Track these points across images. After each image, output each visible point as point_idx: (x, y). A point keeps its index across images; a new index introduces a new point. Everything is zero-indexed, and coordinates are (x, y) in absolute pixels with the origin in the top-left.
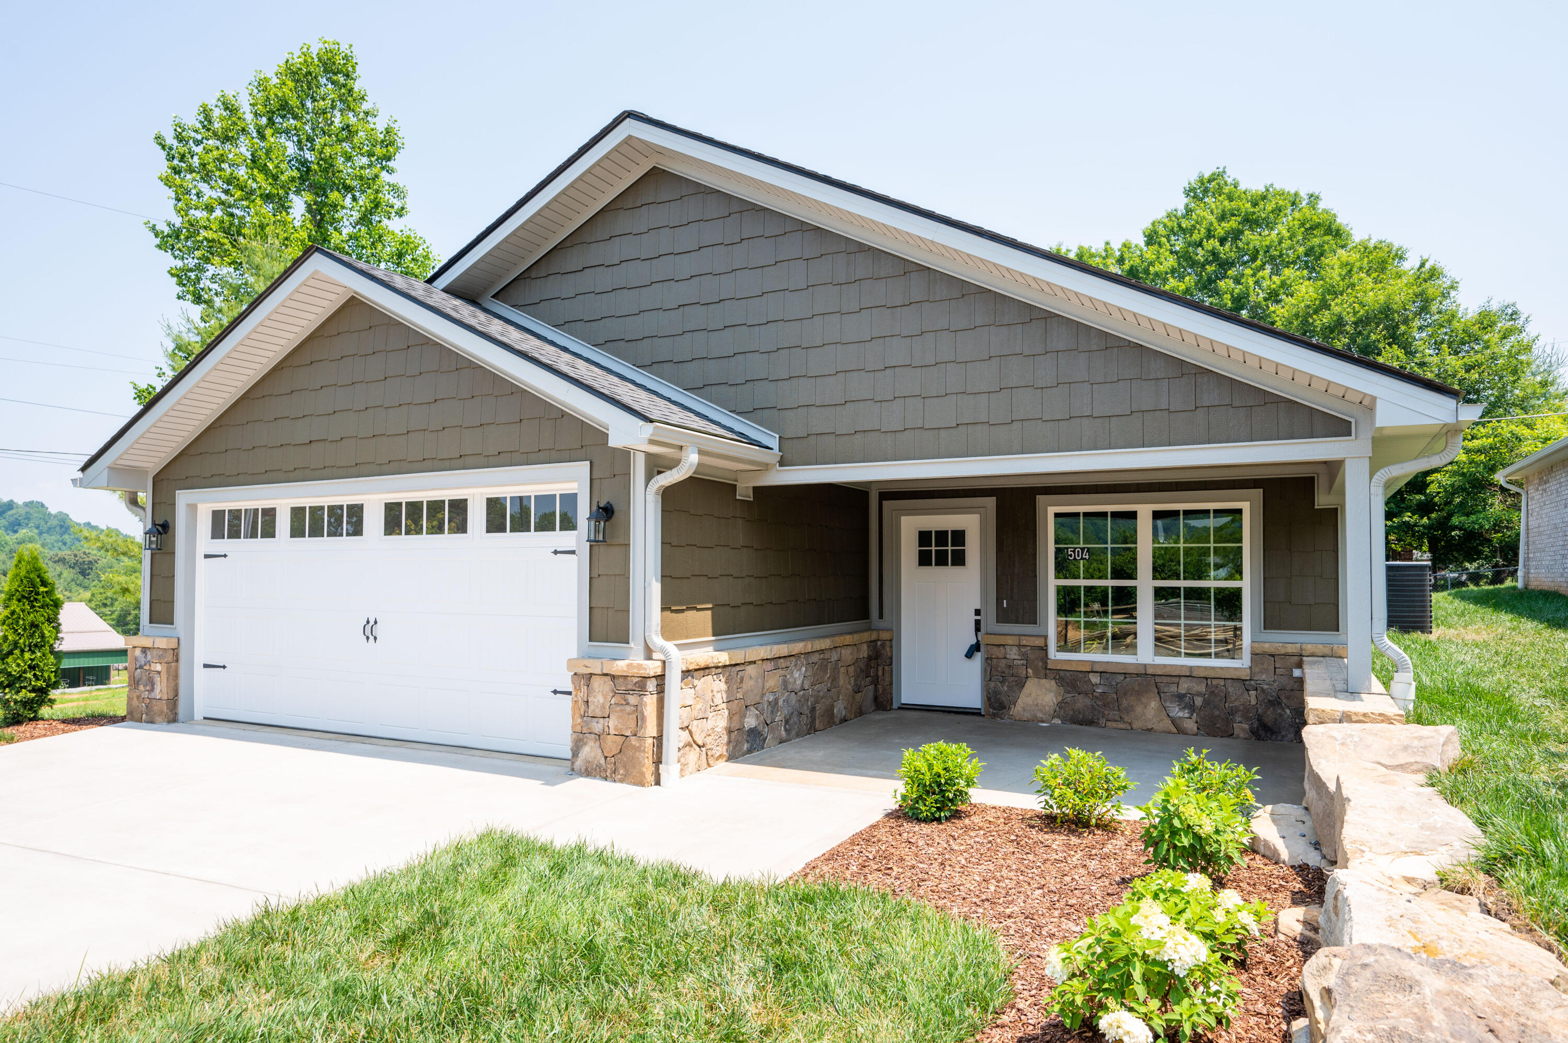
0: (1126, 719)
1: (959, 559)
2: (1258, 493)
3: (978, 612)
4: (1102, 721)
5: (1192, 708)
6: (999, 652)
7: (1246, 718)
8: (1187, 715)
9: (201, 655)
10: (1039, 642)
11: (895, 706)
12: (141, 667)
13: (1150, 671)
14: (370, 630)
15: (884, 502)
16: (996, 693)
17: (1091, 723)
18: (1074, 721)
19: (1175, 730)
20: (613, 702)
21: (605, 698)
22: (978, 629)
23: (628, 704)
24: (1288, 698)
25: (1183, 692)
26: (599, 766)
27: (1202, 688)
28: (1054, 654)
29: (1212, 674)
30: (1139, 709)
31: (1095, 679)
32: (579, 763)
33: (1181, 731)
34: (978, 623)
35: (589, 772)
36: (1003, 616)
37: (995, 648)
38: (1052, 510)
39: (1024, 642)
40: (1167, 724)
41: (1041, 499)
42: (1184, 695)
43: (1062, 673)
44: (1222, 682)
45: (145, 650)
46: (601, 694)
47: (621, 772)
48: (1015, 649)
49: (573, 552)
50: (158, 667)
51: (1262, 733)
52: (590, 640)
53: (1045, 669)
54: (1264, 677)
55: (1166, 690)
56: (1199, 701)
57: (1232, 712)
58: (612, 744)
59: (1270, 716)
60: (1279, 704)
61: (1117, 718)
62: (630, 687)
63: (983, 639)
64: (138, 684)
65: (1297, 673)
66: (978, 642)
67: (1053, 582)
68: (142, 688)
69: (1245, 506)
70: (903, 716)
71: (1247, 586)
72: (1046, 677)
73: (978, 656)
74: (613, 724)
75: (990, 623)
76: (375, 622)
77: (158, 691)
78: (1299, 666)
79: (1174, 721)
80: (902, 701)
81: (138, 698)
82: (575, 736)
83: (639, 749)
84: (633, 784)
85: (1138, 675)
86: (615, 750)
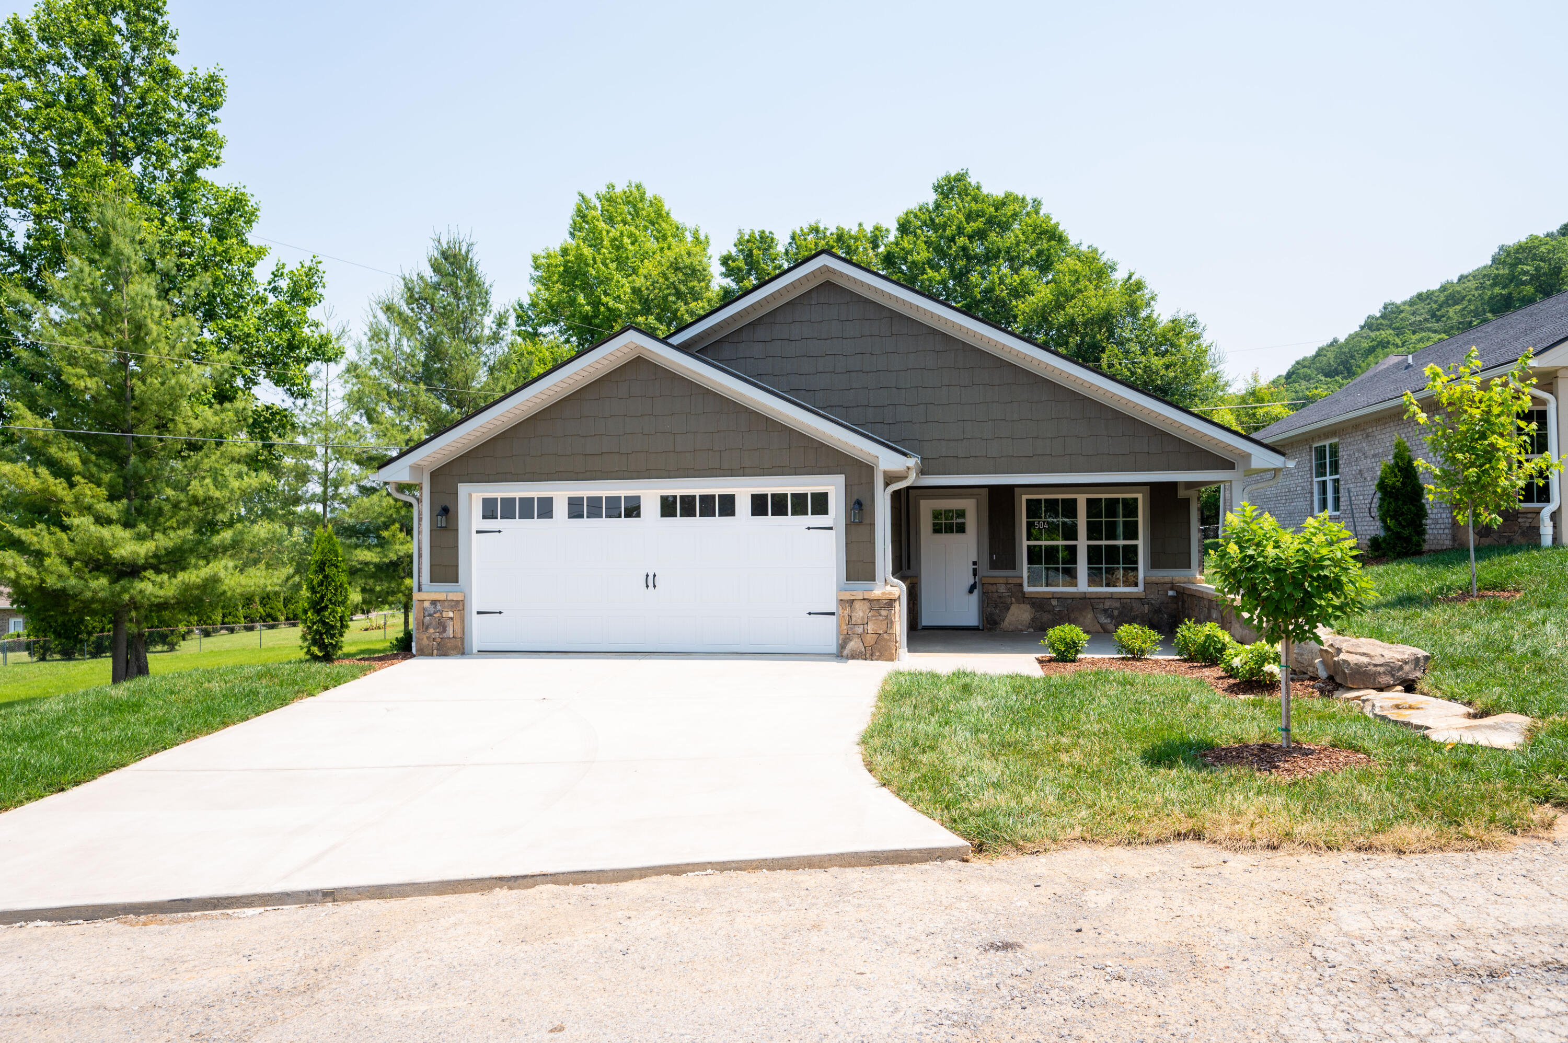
1: (961, 529)
2: (1147, 492)
3: (974, 563)
5: (1111, 616)
6: (993, 588)
8: (1109, 621)
9: (476, 604)
10: (1018, 581)
11: (920, 627)
12: (430, 615)
13: (1088, 596)
14: (651, 581)
16: (991, 614)
19: (1102, 630)
20: (870, 614)
21: (864, 612)
22: (975, 574)
23: (880, 615)
24: (1166, 607)
25: (1107, 607)
26: (861, 652)
27: (1118, 605)
28: (1027, 589)
29: (1124, 596)
30: (1080, 619)
31: (1054, 602)
32: (846, 652)
33: (1105, 630)
34: (975, 571)
35: (853, 656)
36: (994, 565)
37: (990, 586)
38: (1025, 497)
39: (1010, 581)
40: (1098, 628)
41: (1017, 490)
42: (1108, 609)
43: (1034, 600)
44: (1129, 601)
45: (434, 602)
46: (860, 611)
47: (877, 654)
48: (1003, 586)
49: (831, 528)
50: (451, 614)
52: (847, 581)
53: (1024, 598)
54: (1154, 596)
55: (1097, 606)
56: (1116, 613)
57: (1135, 617)
58: (870, 639)
59: (1156, 618)
60: (1161, 610)
62: (881, 605)
63: (980, 580)
64: (427, 628)
65: (1171, 593)
66: (975, 583)
67: (1025, 543)
68: (431, 630)
69: (1140, 496)
70: (926, 632)
71: (1141, 543)
72: (1024, 603)
73: (976, 591)
74: (870, 628)
75: (984, 570)
76: (655, 576)
77: (451, 632)
78: (1172, 589)
79: (1101, 625)
80: (923, 624)
81: (428, 638)
82: (842, 637)
83: (889, 640)
84: (886, 660)
85: (1082, 598)
86: (873, 642)
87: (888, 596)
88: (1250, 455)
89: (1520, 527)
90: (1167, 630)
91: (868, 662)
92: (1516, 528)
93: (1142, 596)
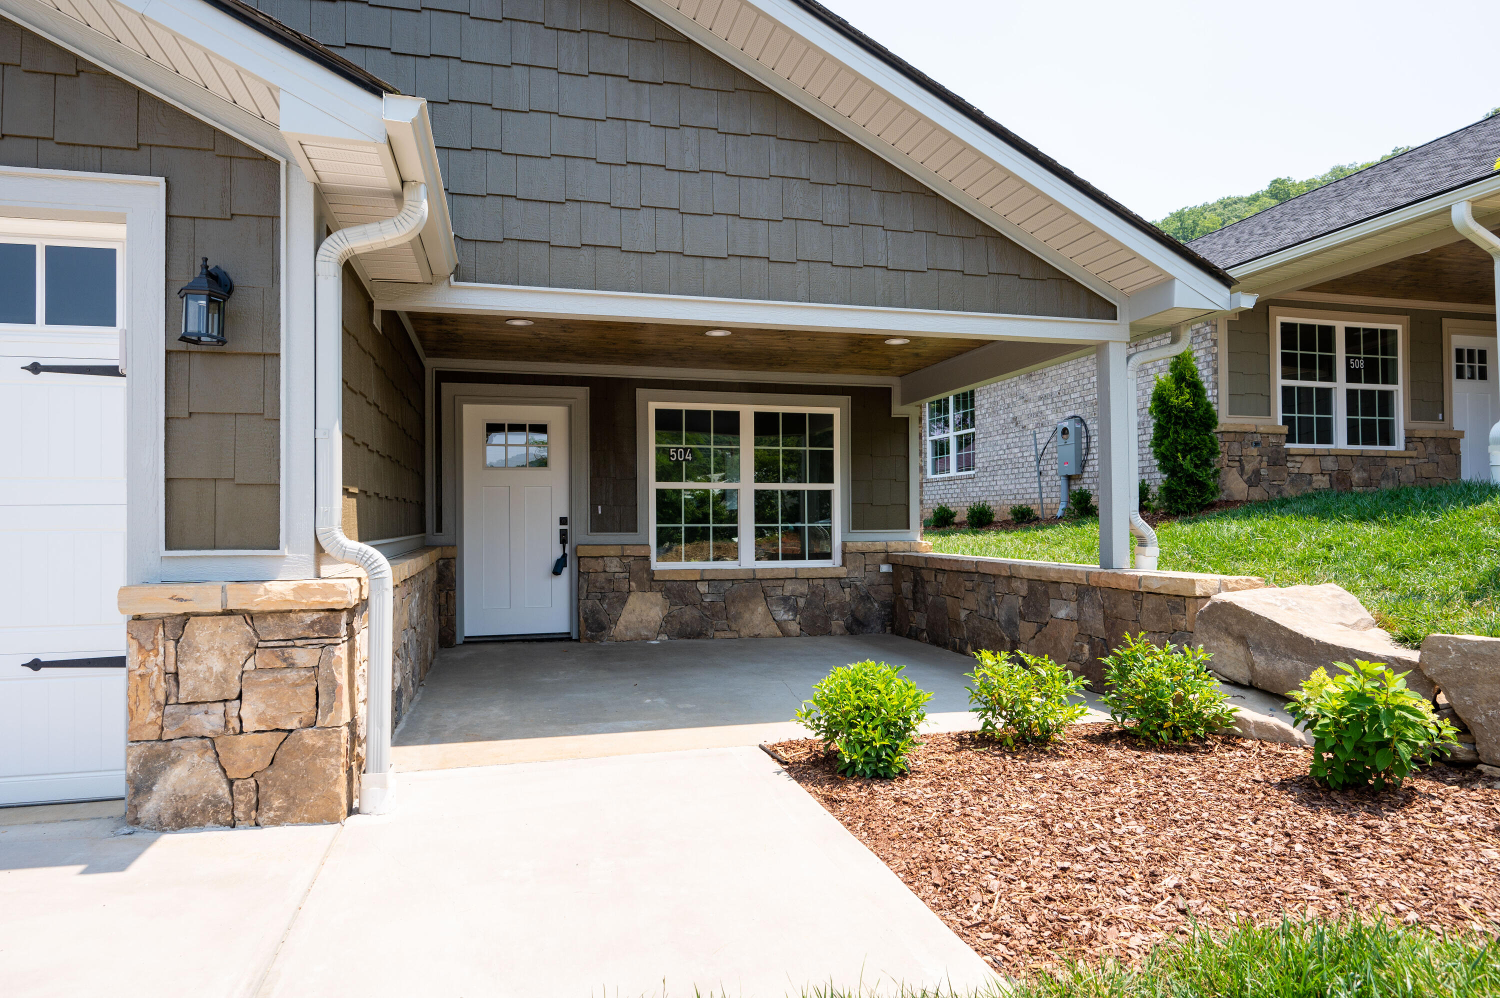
0: (734, 627)
2: (846, 400)
3: (563, 521)
4: (711, 632)
5: (795, 610)
6: (598, 565)
7: (843, 615)
8: (791, 617)
10: (643, 552)
11: (459, 640)
13: (759, 576)
15: (443, 384)
16: (594, 612)
17: (699, 635)
18: (683, 634)
19: (780, 634)
20: (250, 665)
21: (228, 660)
22: (563, 541)
23: (291, 666)
24: (876, 593)
25: (788, 594)
26: (214, 803)
27: (805, 589)
28: (657, 565)
29: (815, 575)
30: (747, 616)
31: (703, 588)
32: (150, 807)
33: (786, 634)
34: (563, 534)
35: (184, 820)
36: (598, 524)
37: (593, 561)
38: (653, 406)
39: (628, 552)
40: (773, 629)
41: (640, 393)
42: (789, 598)
43: (668, 584)
44: (821, 582)
46: (214, 655)
47: (276, 804)
48: (616, 561)
49: (114, 371)
51: (854, 627)
52: (168, 547)
53: (650, 582)
54: (856, 574)
55: (772, 593)
56: (802, 602)
57: (830, 610)
58: (249, 753)
59: (861, 611)
60: (869, 598)
61: (725, 627)
62: (294, 633)
63: (575, 550)
65: (885, 568)
66: (564, 556)
67: (654, 485)
69: (836, 412)
70: (471, 650)
71: (837, 488)
72: (651, 589)
73: (566, 571)
74: (250, 713)
75: (581, 533)
78: (886, 561)
79: (779, 624)
80: (467, 633)
82: (138, 749)
83: (324, 752)
84: (312, 821)
85: (746, 581)
86: (259, 762)
87: (318, 598)
88: (1170, 281)
89: (1289, 474)
90: (879, 628)
91: (242, 837)
92: (1286, 475)
93: (843, 572)
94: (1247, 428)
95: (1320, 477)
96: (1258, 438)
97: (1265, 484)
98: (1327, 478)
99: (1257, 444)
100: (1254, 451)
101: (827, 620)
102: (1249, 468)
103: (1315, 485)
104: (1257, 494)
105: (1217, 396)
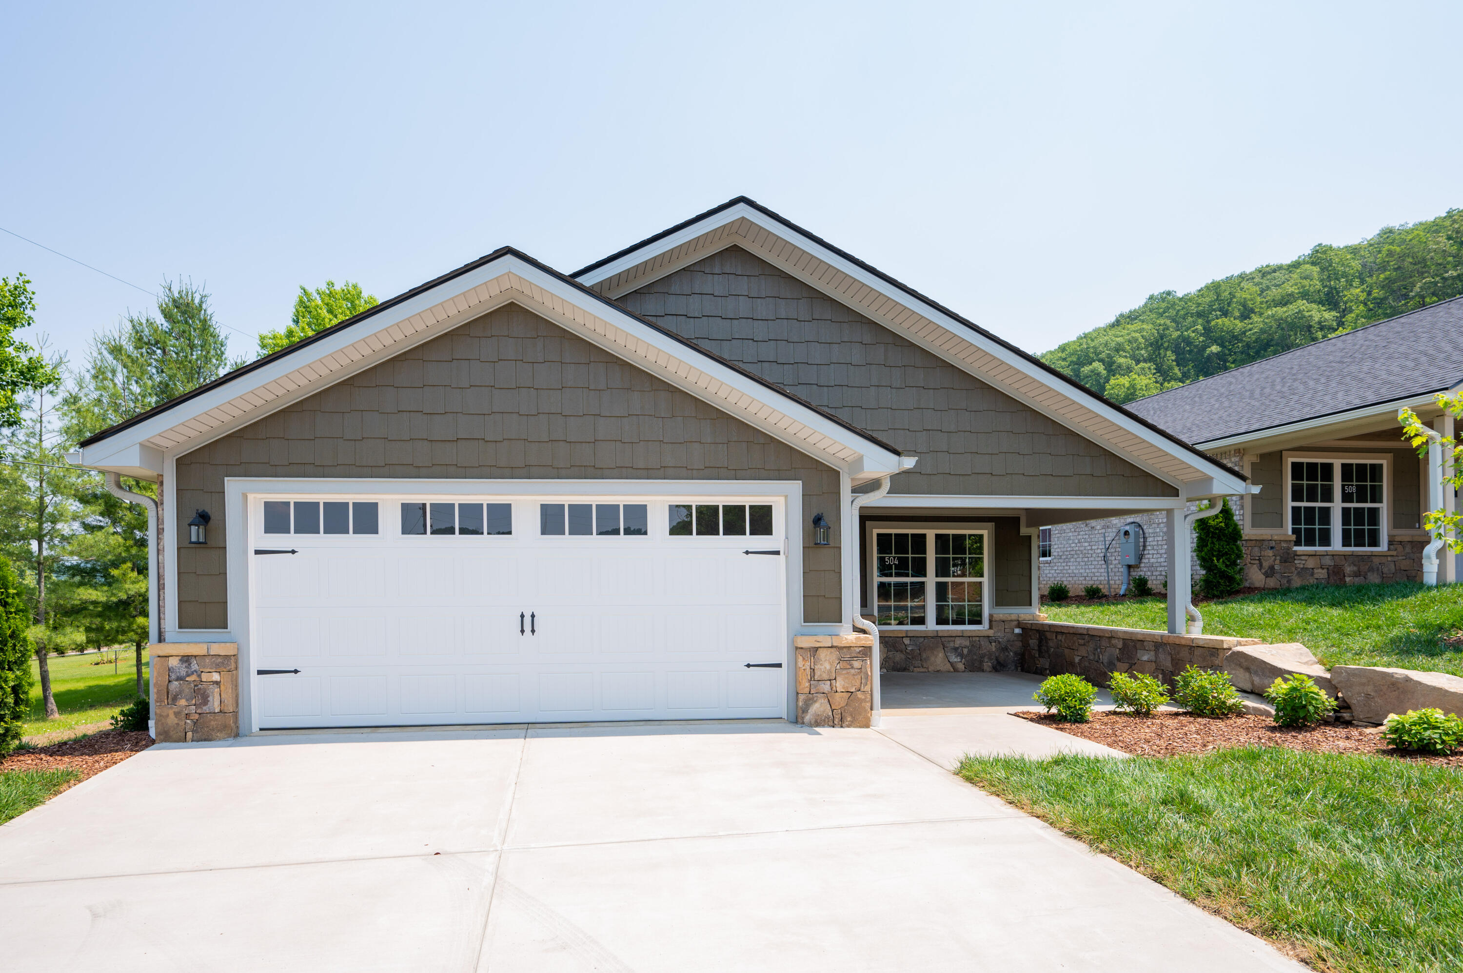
0: (925, 665)
2: (991, 525)
4: (911, 668)
5: (961, 655)
7: (990, 659)
8: (959, 660)
9: (255, 660)
12: (179, 679)
13: (940, 634)
14: (527, 623)
17: (905, 669)
18: (896, 669)
19: (952, 670)
20: (838, 667)
21: (831, 665)
23: (852, 668)
24: (1011, 646)
25: (957, 646)
26: (828, 718)
27: (967, 643)
29: (974, 635)
30: (932, 659)
31: (907, 641)
32: (808, 718)
33: (956, 670)
35: (816, 724)
38: (875, 532)
40: (948, 667)
41: (868, 524)
42: (958, 648)
43: (887, 639)
44: (977, 639)
45: (186, 659)
46: (826, 664)
47: (849, 719)
49: (777, 553)
50: (216, 677)
51: (998, 667)
52: (804, 621)
54: (999, 634)
55: (948, 645)
56: (965, 651)
57: (982, 656)
58: (840, 700)
59: (1002, 657)
60: (1007, 649)
61: (920, 665)
62: (853, 655)
64: (175, 699)
65: (1017, 631)
67: (876, 580)
68: (183, 702)
69: (985, 532)
71: (986, 581)
74: (839, 685)
76: (533, 616)
77: (217, 703)
78: (1018, 626)
79: (952, 664)
81: (177, 714)
82: (798, 697)
83: (864, 700)
84: (860, 727)
85: (932, 637)
86: (843, 704)
87: (863, 642)
88: (1210, 479)
89: (1296, 568)
90: (1013, 668)
91: (837, 731)
92: (1293, 569)
93: (991, 633)
94: (1265, 537)
95: (1320, 570)
96: (1273, 544)
97: (1278, 576)
98: (1325, 571)
99: (1272, 548)
100: (1270, 553)
101: (981, 662)
102: (1266, 564)
103: (1316, 576)
104: (1272, 583)
105: (1243, 515)
